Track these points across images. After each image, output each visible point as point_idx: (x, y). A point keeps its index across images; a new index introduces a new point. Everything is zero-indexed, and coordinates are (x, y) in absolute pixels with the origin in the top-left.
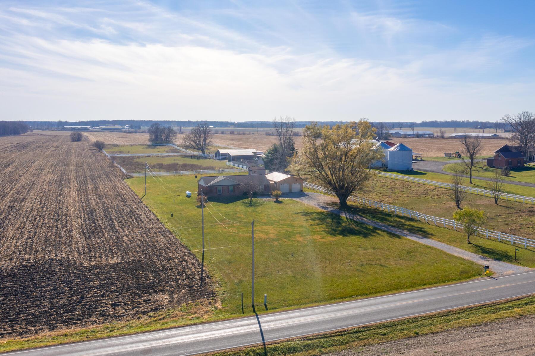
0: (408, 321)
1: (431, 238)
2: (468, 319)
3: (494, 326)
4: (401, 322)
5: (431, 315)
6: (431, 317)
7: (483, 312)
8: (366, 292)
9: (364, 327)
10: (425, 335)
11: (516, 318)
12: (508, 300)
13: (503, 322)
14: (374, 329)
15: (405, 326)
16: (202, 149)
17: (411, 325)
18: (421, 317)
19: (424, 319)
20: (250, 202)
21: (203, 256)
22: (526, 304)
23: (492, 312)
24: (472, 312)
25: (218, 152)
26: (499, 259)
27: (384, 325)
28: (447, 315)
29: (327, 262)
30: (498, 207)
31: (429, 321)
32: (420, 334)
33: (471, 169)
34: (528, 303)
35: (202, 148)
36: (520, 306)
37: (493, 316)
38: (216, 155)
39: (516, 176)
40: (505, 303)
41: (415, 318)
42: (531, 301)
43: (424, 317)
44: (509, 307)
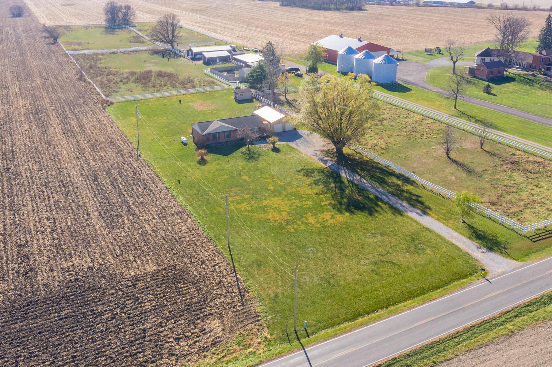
0: (426, 348)
1: (428, 214)
2: (471, 340)
3: (492, 348)
4: (421, 349)
5: (443, 339)
6: (444, 341)
7: (483, 331)
8: (386, 305)
9: (393, 359)
10: (441, 363)
11: (508, 335)
12: (502, 313)
13: (499, 342)
14: (401, 360)
15: (424, 354)
16: (171, 42)
17: (429, 352)
18: (436, 342)
19: (438, 343)
20: (248, 153)
21: (231, 255)
22: (516, 316)
23: (490, 329)
24: (475, 330)
25: (190, 50)
26: (490, 249)
27: (408, 355)
28: (456, 337)
29: (344, 259)
30: (484, 154)
31: (442, 346)
32: (437, 363)
33: (456, 95)
34: (518, 315)
35: (170, 40)
36: (511, 319)
37: (491, 334)
38: (188, 54)
39: (497, 92)
40: (500, 317)
41: (431, 344)
42: (519, 312)
43: (438, 342)
44: (503, 322)
